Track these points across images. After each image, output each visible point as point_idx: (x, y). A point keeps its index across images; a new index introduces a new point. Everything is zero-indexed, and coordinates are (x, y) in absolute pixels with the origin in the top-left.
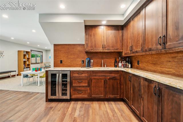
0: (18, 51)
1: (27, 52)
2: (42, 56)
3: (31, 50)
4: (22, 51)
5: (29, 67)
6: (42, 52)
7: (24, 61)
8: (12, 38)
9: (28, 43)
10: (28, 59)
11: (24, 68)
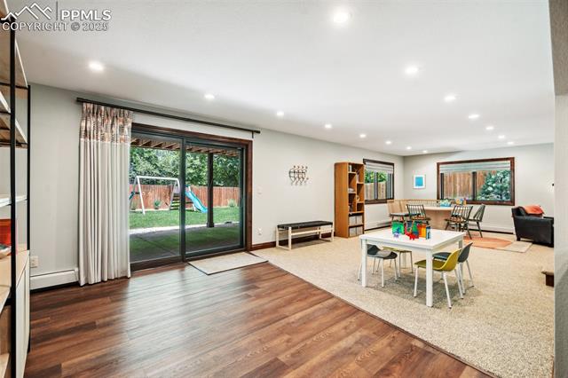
0: (336, 165)
1: (356, 167)
2: (392, 177)
3: (364, 161)
4: (344, 163)
5: (362, 214)
6: (393, 164)
7: (350, 195)
8: (328, 126)
9: (363, 136)
10: (360, 186)
11: (350, 215)
